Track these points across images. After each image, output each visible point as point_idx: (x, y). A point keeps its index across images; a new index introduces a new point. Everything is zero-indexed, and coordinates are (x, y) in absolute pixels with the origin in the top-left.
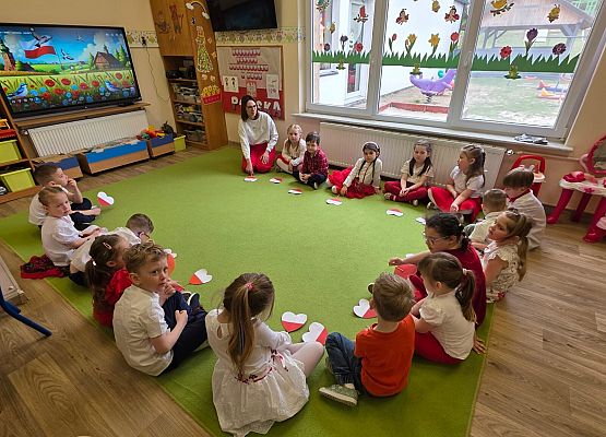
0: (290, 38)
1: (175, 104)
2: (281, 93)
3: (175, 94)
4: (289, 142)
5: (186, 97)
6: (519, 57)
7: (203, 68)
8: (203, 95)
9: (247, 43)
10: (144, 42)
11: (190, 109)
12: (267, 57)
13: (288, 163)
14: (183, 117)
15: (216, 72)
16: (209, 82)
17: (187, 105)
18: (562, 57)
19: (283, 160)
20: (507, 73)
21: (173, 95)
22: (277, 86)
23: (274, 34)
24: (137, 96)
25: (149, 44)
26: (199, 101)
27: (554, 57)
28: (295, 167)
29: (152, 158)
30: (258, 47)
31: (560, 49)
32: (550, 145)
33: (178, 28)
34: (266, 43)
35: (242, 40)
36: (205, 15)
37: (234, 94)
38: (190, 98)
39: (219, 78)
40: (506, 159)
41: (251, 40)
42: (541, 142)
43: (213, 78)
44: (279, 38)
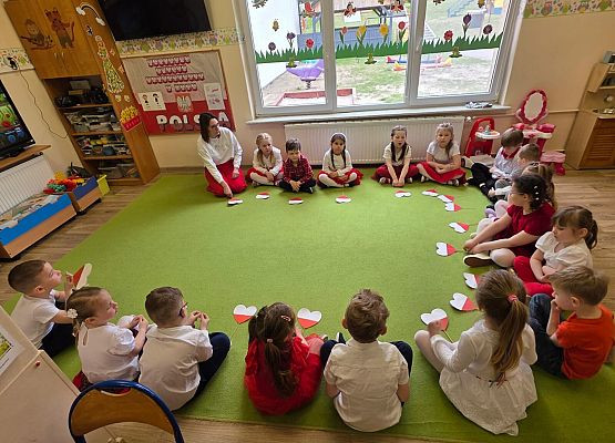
0: (227, 40)
1: (77, 140)
2: (227, 102)
3: (73, 126)
4: (260, 152)
5: (92, 127)
6: (459, 39)
7: (113, 87)
8: (122, 120)
9: (167, 50)
10: (13, 63)
11: (104, 140)
12: (201, 64)
13: (265, 176)
14: (94, 153)
15: (128, 89)
16: (124, 104)
17: (96, 137)
18: (491, 36)
19: (259, 173)
20: (451, 53)
21: (70, 128)
22: (221, 96)
23: (206, 37)
24: (27, 138)
25: (21, 66)
26: (116, 129)
27: (485, 36)
28: (275, 178)
29: (79, 214)
30: (187, 54)
31: (488, 29)
32: (495, 107)
33: (67, 41)
34: (196, 48)
35: (160, 47)
36: (99, 21)
37: (160, 113)
38: (102, 127)
39: (133, 96)
40: (466, 125)
41: (172, 47)
42: (488, 106)
43: (127, 98)
44: (214, 41)
